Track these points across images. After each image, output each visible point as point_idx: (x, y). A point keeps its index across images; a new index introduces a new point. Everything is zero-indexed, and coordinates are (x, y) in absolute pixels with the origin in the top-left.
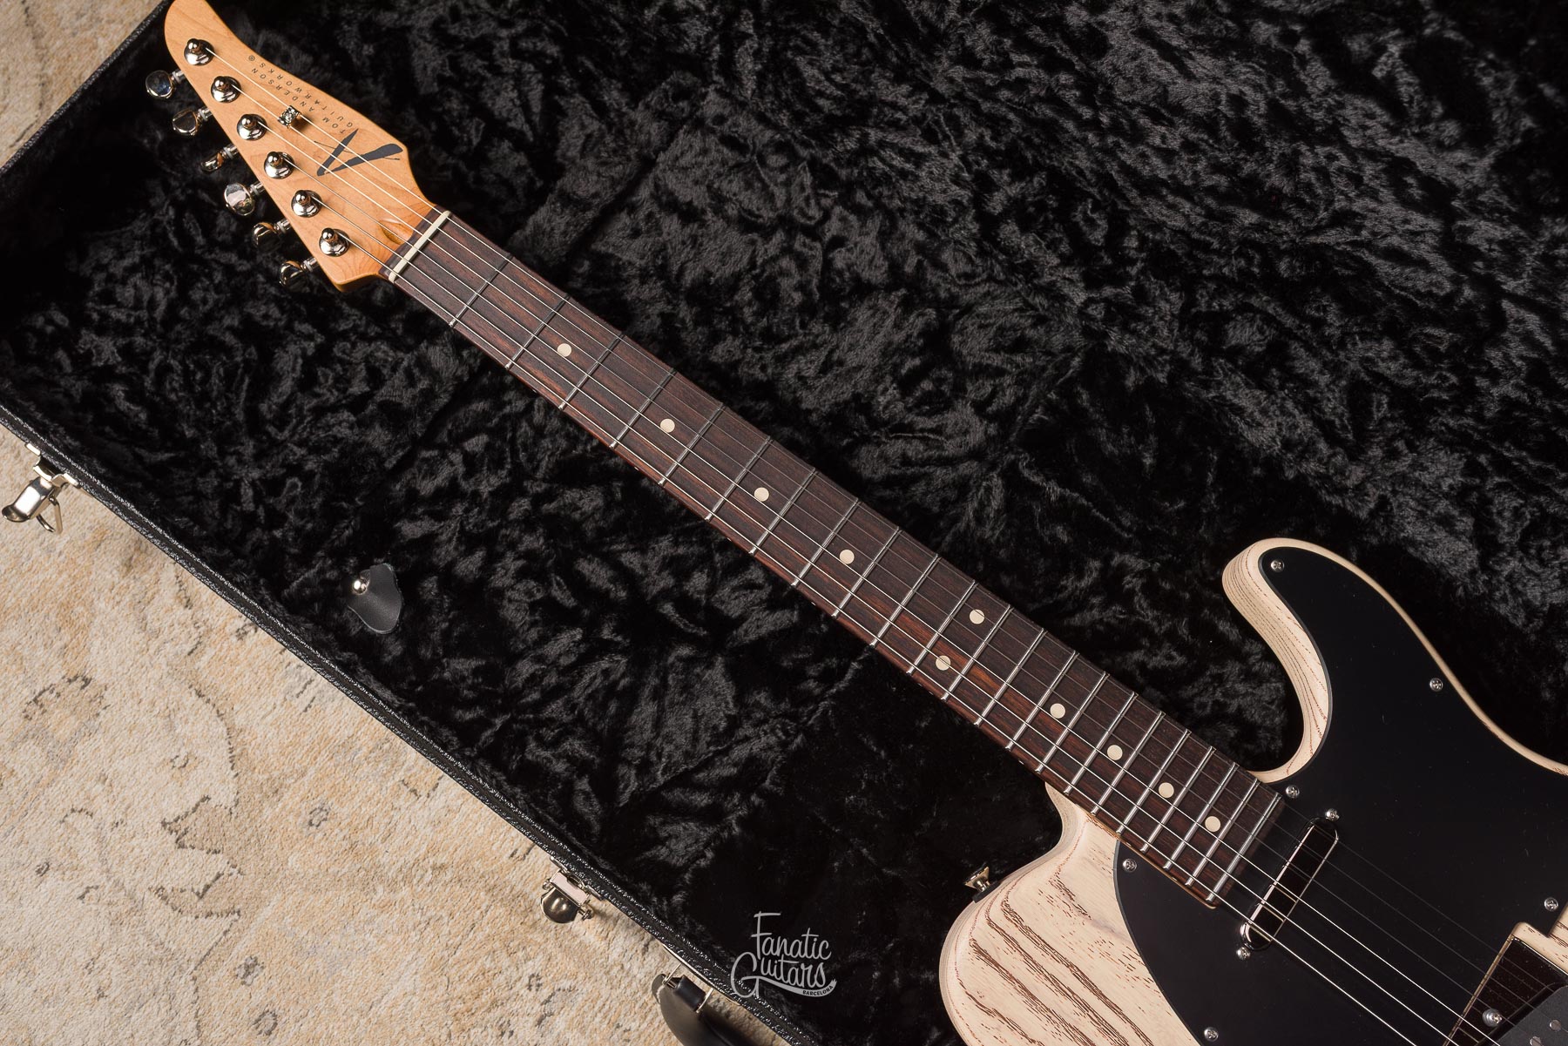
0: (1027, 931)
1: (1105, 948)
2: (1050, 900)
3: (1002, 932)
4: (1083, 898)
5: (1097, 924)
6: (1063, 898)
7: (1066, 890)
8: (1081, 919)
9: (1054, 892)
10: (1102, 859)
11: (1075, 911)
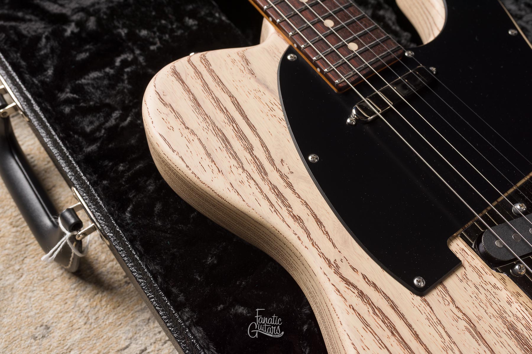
0: (211, 71)
1: (259, 94)
2: (234, 61)
3: (195, 68)
4: (255, 65)
5: (258, 81)
6: (242, 62)
7: (246, 59)
8: (249, 76)
9: (237, 58)
10: (276, 51)
11: (247, 71)
